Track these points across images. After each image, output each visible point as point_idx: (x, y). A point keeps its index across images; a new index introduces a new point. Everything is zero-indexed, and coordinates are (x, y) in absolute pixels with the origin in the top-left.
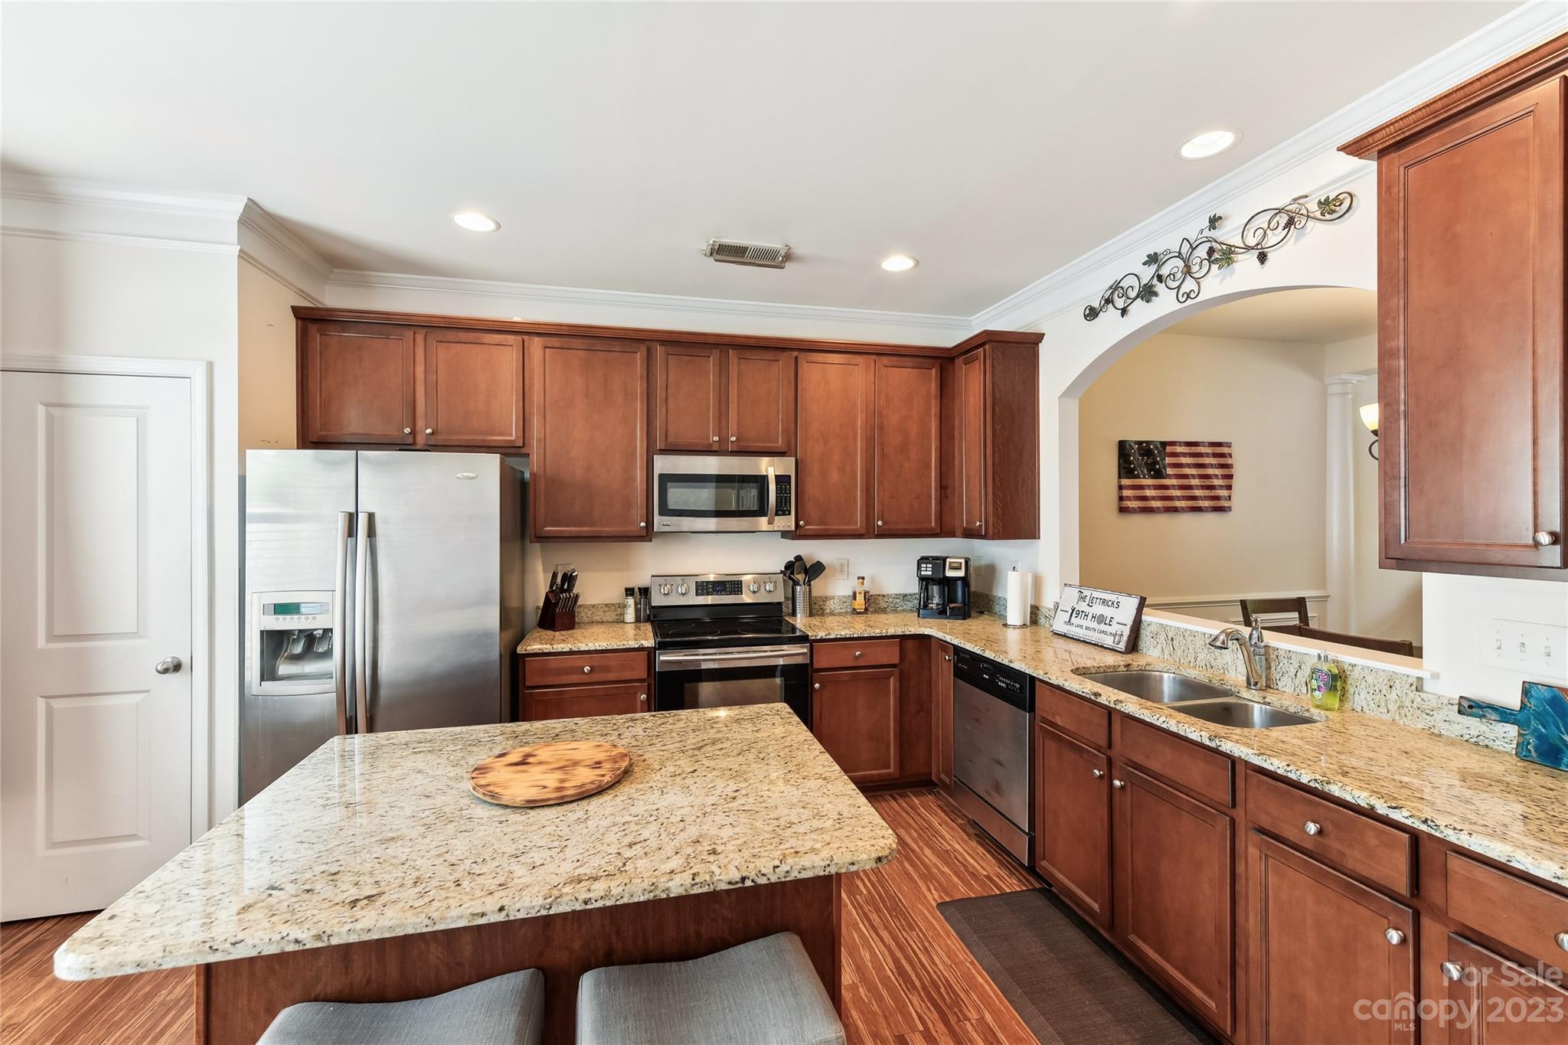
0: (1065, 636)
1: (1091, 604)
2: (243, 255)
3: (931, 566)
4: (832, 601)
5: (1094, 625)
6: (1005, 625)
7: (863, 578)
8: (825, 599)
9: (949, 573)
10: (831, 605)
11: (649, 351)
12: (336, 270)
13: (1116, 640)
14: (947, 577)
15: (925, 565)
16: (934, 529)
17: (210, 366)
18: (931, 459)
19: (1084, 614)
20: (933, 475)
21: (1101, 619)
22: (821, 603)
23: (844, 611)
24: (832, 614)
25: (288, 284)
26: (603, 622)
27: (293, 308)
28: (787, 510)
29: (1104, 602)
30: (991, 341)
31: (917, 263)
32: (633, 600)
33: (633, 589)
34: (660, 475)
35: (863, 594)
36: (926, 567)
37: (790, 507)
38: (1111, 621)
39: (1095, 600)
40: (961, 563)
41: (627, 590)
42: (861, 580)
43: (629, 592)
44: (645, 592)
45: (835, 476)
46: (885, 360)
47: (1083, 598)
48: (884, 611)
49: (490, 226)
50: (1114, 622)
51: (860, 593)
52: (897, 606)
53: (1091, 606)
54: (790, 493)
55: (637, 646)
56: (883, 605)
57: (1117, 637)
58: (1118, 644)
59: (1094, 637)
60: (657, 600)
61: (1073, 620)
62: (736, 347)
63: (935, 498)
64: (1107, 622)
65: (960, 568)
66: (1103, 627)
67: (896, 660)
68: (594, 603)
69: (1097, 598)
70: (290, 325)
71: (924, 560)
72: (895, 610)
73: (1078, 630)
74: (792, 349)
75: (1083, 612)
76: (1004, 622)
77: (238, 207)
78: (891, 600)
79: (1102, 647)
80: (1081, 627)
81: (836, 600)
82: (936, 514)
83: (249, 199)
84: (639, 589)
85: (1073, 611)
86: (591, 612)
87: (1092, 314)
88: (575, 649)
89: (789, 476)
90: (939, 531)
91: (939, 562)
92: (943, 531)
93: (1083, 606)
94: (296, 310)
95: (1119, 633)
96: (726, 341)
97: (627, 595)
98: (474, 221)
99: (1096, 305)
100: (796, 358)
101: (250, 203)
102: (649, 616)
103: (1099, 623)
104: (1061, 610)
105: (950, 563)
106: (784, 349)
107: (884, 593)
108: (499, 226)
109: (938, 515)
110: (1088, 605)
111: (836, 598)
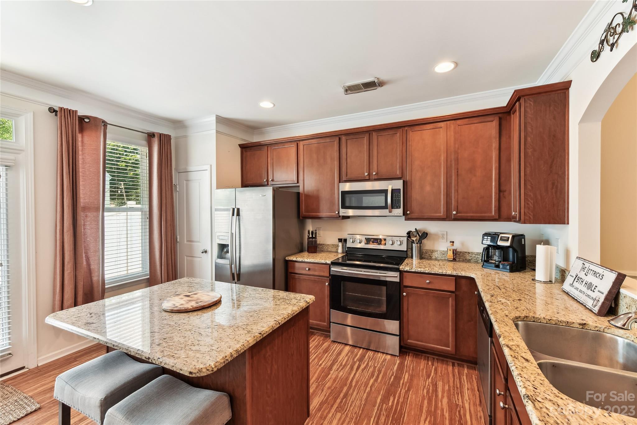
0: (567, 294)
1: (587, 274)
2: (217, 132)
3: (490, 238)
4: (436, 253)
5: (584, 289)
6: (533, 280)
7: (453, 242)
8: (433, 251)
9: (500, 243)
10: (435, 255)
11: (340, 139)
12: (255, 130)
13: (594, 304)
14: (499, 245)
15: (486, 237)
16: (493, 216)
17: (211, 166)
18: (492, 175)
19: (581, 280)
20: (494, 184)
21: (590, 286)
22: (430, 253)
23: (443, 258)
24: (436, 259)
25: (237, 138)
26: (331, 252)
27: (239, 145)
28: (399, 206)
29: (595, 273)
30: (523, 96)
31: (457, 64)
32: (341, 244)
33: (342, 239)
34: (342, 191)
35: (452, 251)
36: (487, 239)
37: (400, 204)
38: (595, 288)
39: (590, 271)
40: (509, 237)
41: (339, 239)
42: (452, 243)
43: (340, 240)
44: (345, 240)
45: (428, 188)
46: (459, 122)
47: (583, 269)
48: (469, 261)
49: (272, 105)
50: (596, 291)
51: (450, 250)
52: (478, 259)
53: (587, 275)
54: (400, 198)
55: (325, 262)
56: (468, 257)
57: (595, 301)
58: (594, 307)
59: (582, 298)
60: (349, 244)
61: (575, 283)
62: (376, 131)
63: (495, 198)
64: (593, 289)
65: (508, 240)
66: (589, 292)
67: (452, 288)
68: (328, 244)
69: (592, 270)
70: (239, 150)
71: (486, 234)
72: (477, 261)
73: (575, 291)
74: (404, 127)
75: (581, 278)
76: (533, 278)
77: (214, 118)
78: (474, 255)
79: (585, 306)
80: (577, 289)
81: (439, 252)
82: (495, 207)
83: (216, 115)
84: (344, 239)
85: (576, 276)
86: (327, 247)
87: (595, 56)
88: (303, 261)
89: (400, 189)
90: (497, 217)
91: (494, 236)
92: (499, 218)
93: (582, 275)
94: (240, 145)
95: (597, 299)
96: (371, 129)
97: (339, 242)
98: (266, 105)
99: (597, 48)
100: (407, 130)
101: (217, 116)
102: (347, 251)
103: (588, 289)
104: (570, 275)
105: (501, 237)
106: (400, 127)
107: (470, 251)
108: (274, 105)
109: (497, 208)
110: (585, 274)
111: (439, 251)
